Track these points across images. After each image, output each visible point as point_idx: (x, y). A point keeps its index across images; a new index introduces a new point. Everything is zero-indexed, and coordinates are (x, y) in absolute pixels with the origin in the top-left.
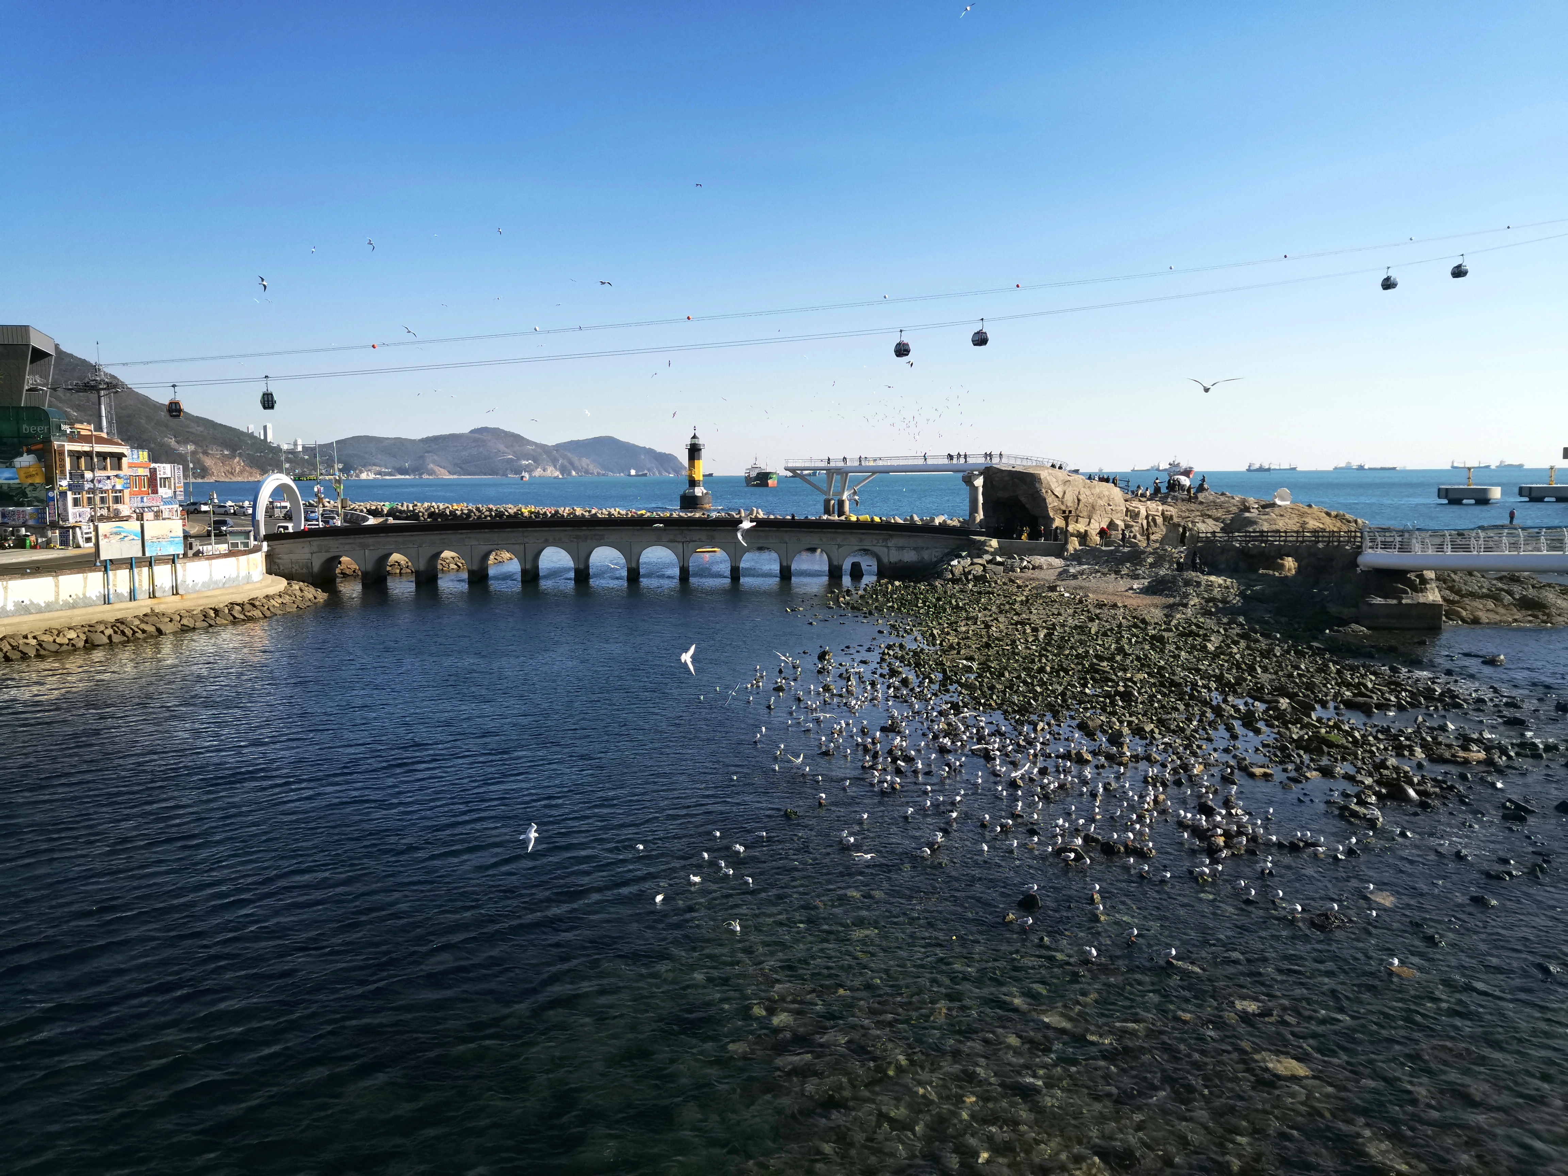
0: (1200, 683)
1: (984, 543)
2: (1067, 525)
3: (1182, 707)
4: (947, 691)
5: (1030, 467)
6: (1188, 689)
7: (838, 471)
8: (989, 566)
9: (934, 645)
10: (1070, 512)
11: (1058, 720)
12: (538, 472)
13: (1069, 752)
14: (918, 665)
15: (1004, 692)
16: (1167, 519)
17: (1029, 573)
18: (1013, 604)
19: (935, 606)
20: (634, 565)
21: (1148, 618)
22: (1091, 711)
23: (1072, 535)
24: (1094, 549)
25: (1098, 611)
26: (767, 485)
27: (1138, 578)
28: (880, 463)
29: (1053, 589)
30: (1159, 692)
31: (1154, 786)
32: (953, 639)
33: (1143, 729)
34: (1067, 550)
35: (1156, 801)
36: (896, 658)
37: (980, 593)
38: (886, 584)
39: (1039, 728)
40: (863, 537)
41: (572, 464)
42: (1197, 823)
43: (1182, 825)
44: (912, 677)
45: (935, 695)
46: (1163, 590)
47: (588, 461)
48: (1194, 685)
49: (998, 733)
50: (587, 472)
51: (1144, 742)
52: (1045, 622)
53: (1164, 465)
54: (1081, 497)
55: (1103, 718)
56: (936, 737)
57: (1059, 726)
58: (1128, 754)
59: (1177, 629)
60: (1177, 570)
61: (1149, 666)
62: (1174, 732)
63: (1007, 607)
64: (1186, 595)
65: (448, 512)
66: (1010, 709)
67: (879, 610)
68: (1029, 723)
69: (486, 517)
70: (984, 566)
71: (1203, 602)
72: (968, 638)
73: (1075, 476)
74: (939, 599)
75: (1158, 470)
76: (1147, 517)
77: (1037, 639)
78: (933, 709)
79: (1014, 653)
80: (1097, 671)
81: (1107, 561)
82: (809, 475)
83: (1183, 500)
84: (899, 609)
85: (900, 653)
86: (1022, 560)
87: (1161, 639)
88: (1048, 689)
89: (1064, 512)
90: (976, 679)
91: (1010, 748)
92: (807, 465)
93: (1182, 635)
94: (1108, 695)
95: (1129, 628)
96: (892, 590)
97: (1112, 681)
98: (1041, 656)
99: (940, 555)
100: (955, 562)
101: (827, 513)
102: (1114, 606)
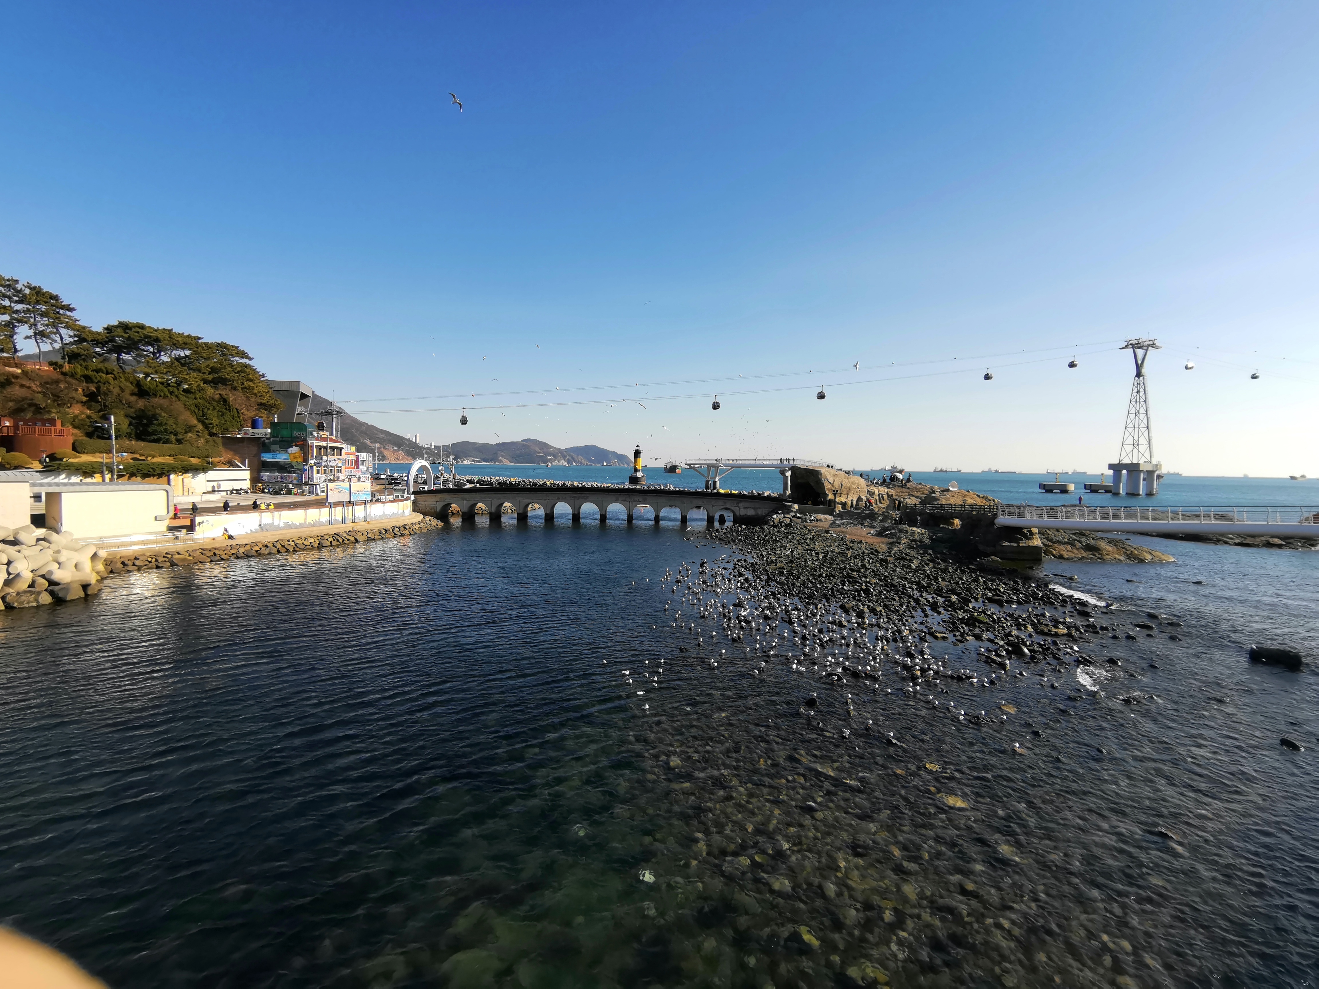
0: (907, 586)
1: (790, 506)
2: (835, 498)
3: (897, 598)
4: (770, 585)
5: (815, 466)
6: (901, 589)
7: (714, 466)
8: (793, 519)
9: (763, 560)
10: (837, 491)
11: (829, 603)
12: (556, 463)
13: (835, 620)
14: (754, 571)
15: (800, 587)
16: (890, 496)
17: (814, 523)
18: (806, 539)
19: (764, 539)
20: (604, 513)
21: (879, 549)
22: (847, 599)
23: (838, 503)
24: (850, 511)
25: (852, 545)
26: (675, 472)
27: (873, 528)
28: (736, 462)
29: (827, 532)
30: (885, 590)
31: (882, 641)
32: (773, 557)
33: (875, 610)
34: (835, 511)
35: (883, 649)
36: (742, 567)
37: (788, 533)
38: (738, 527)
39: (819, 607)
40: (726, 501)
41: (573, 459)
42: (905, 662)
43: (897, 663)
44: (750, 577)
45: (763, 587)
46: (887, 535)
47: (582, 458)
48: (904, 586)
49: (796, 609)
50: (580, 463)
51: (877, 617)
52: (823, 550)
54: (843, 483)
55: (853, 603)
56: (763, 610)
57: (830, 606)
58: (868, 623)
59: (895, 556)
60: (895, 524)
61: (879, 575)
62: (893, 612)
63: (803, 541)
64: (900, 538)
65: (508, 482)
66: (803, 596)
67: (734, 540)
68: (814, 604)
69: (528, 485)
70: (790, 519)
71: (909, 541)
72: (781, 557)
73: (840, 472)
74: (766, 536)
77: (818, 558)
78: (761, 595)
79: (806, 566)
80: (851, 577)
81: (857, 518)
82: (698, 467)
83: (898, 486)
84: (744, 540)
85: (744, 564)
86: (811, 516)
87: (886, 561)
88: (824, 586)
89: (834, 491)
90: (785, 580)
91: (803, 618)
92: (697, 462)
93: (897, 559)
94: (856, 590)
95: (868, 554)
96: (741, 530)
97: (859, 583)
98: (820, 568)
99: (767, 512)
100: (775, 516)
101: (707, 488)
102: (861, 542)
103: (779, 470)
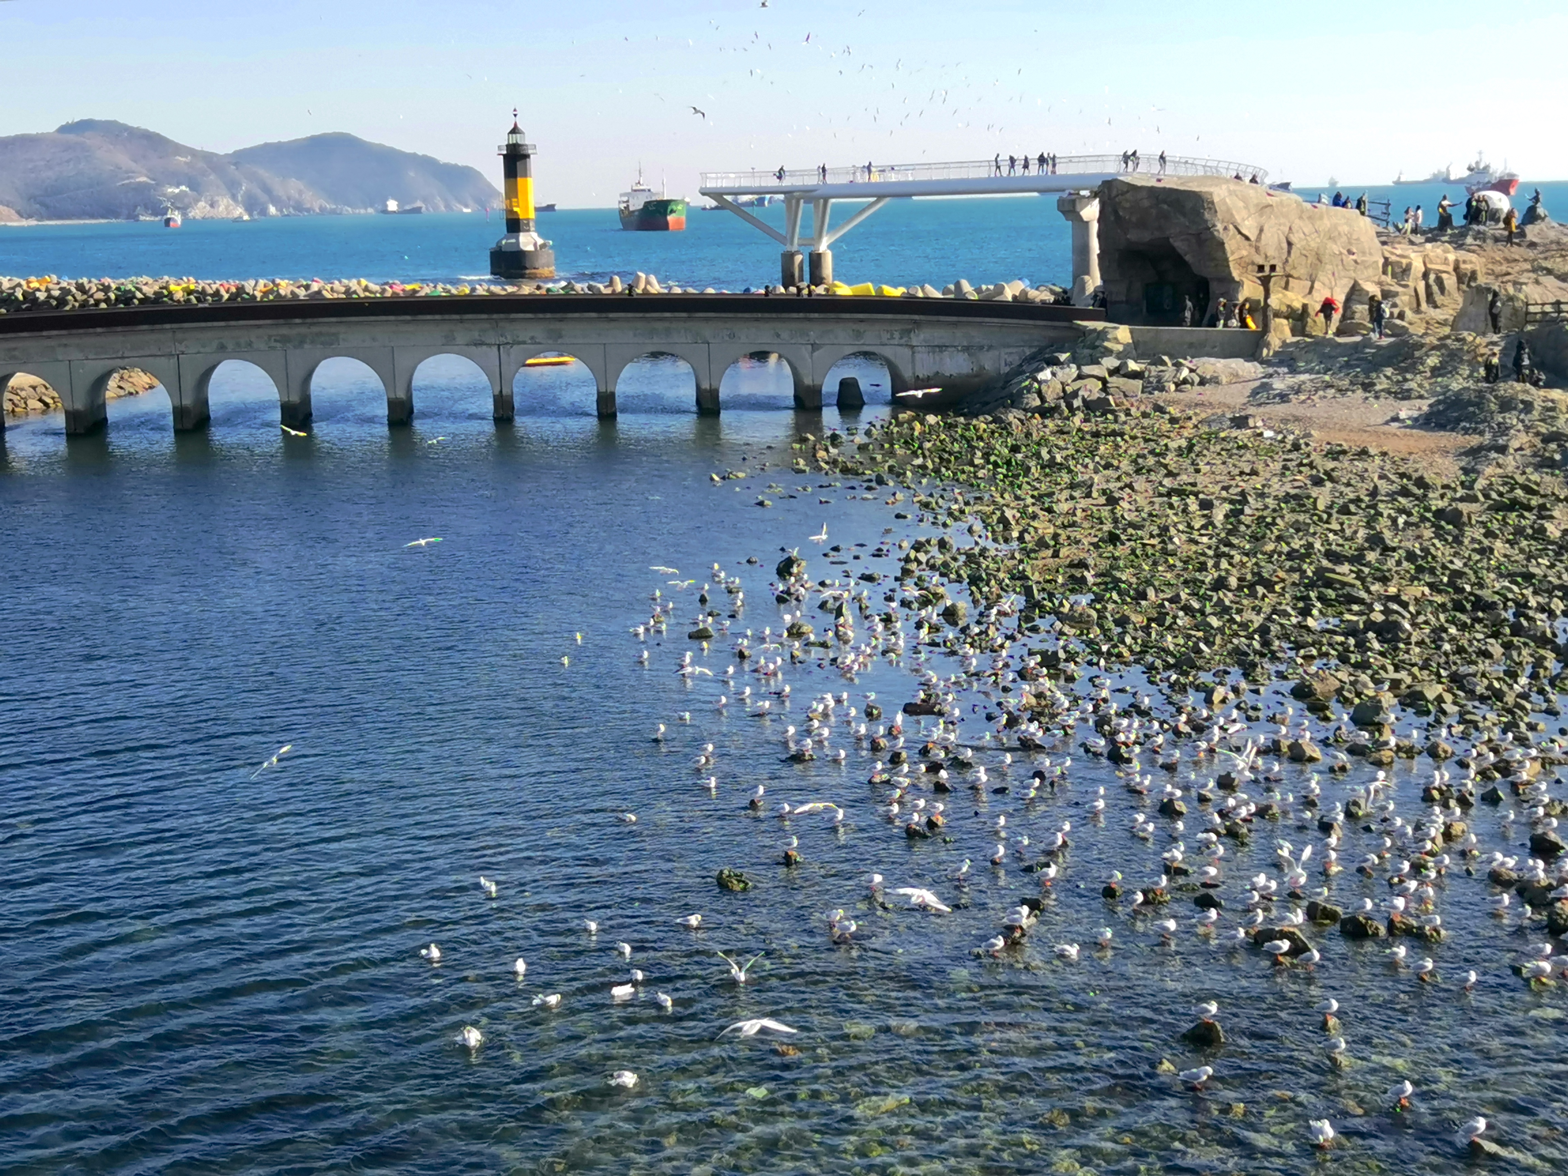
0: (1533, 603)
1: (1102, 335)
2: (1267, 295)
3: (1496, 649)
4: (1035, 629)
5: (1192, 179)
6: (1509, 615)
7: (808, 195)
8: (1114, 381)
9: (1006, 541)
10: (1273, 268)
11: (1255, 681)
12: (200, 210)
13: (1276, 744)
14: (974, 580)
15: (1146, 629)
16: (1464, 278)
17: (1192, 393)
18: (1162, 455)
19: (1008, 463)
20: (401, 394)
21: (1429, 477)
22: (1318, 662)
23: (1277, 315)
24: (1320, 343)
25: (1330, 465)
26: (665, 226)
27: (1408, 398)
28: (893, 177)
29: (1240, 422)
30: (1453, 621)
31: (1445, 806)
32: (1044, 527)
33: (1421, 696)
34: (1268, 345)
35: (1447, 835)
36: (933, 567)
37: (1096, 435)
38: (910, 422)
39: (1217, 698)
40: (861, 327)
41: (267, 190)
42: (1527, 876)
43: (1496, 879)
44: (964, 605)
45: (1011, 638)
46: (1458, 421)
47: (300, 185)
48: (1522, 606)
49: (1134, 710)
50: (299, 207)
51: (1425, 720)
52: (1226, 488)
53: (1459, 172)
54: (1294, 239)
55: (1343, 675)
56: (1013, 721)
57: (1257, 692)
58: (1393, 741)
59: (1487, 496)
60: (1487, 379)
61: (1432, 571)
62: (1483, 699)
63: (1151, 461)
64: (1503, 429)
65: (19, 295)
66: (1158, 663)
67: (897, 473)
68: (1198, 689)
69: (97, 302)
70: (1104, 381)
71: (1537, 441)
72: (1073, 524)
73: (1284, 196)
74: (1015, 449)
75: (1447, 180)
76: (1425, 276)
77: (1209, 523)
78: (1006, 665)
79: (1165, 552)
80: (1329, 584)
81: (1348, 365)
82: (751, 204)
83: (1496, 240)
84: (937, 471)
85: (940, 559)
86: (1178, 366)
87: (1456, 518)
88: (1232, 621)
89: (1261, 268)
90: (1090, 606)
91: (1160, 739)
92: (745, 183)
93: (1497, 507)
94: (1352, 631)
95: (1392, 496)
96: (923, 433)
97: (1360, 601)
98: (1218, 556)
99: (1016, 360)
100: (1045, 375)
101: (788, 280)
102: (1363, 453)
103: (1055, 197)
